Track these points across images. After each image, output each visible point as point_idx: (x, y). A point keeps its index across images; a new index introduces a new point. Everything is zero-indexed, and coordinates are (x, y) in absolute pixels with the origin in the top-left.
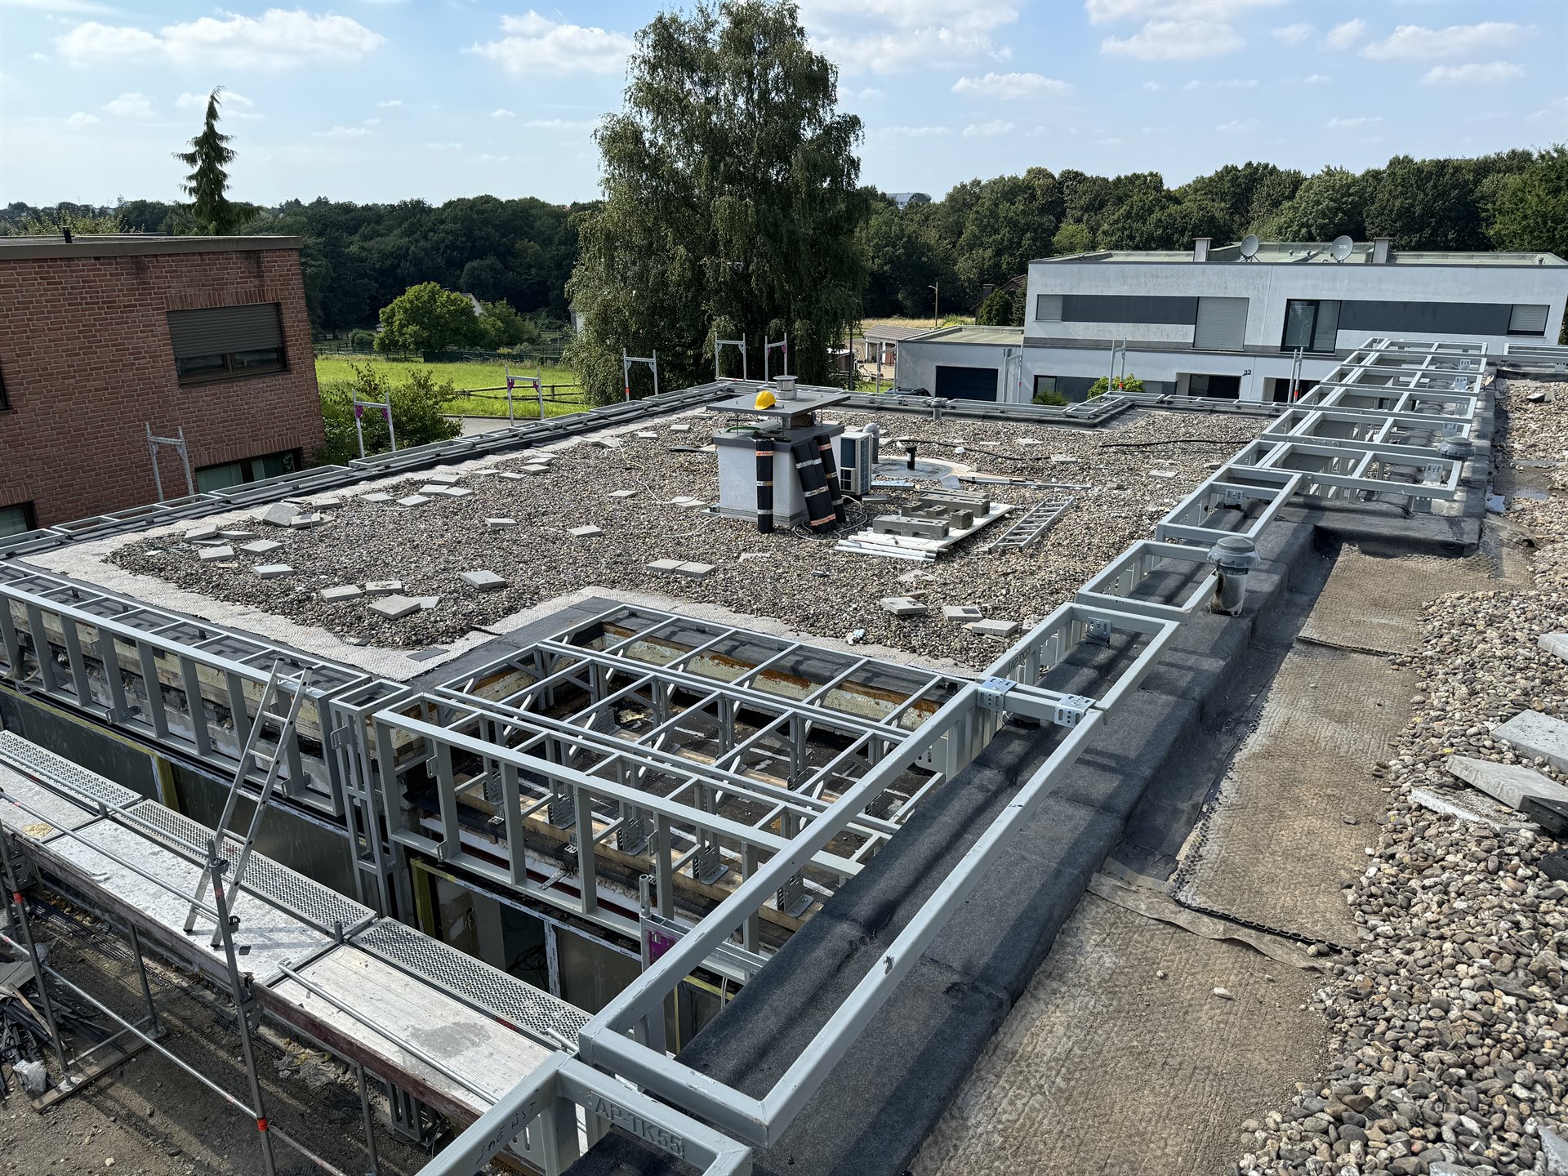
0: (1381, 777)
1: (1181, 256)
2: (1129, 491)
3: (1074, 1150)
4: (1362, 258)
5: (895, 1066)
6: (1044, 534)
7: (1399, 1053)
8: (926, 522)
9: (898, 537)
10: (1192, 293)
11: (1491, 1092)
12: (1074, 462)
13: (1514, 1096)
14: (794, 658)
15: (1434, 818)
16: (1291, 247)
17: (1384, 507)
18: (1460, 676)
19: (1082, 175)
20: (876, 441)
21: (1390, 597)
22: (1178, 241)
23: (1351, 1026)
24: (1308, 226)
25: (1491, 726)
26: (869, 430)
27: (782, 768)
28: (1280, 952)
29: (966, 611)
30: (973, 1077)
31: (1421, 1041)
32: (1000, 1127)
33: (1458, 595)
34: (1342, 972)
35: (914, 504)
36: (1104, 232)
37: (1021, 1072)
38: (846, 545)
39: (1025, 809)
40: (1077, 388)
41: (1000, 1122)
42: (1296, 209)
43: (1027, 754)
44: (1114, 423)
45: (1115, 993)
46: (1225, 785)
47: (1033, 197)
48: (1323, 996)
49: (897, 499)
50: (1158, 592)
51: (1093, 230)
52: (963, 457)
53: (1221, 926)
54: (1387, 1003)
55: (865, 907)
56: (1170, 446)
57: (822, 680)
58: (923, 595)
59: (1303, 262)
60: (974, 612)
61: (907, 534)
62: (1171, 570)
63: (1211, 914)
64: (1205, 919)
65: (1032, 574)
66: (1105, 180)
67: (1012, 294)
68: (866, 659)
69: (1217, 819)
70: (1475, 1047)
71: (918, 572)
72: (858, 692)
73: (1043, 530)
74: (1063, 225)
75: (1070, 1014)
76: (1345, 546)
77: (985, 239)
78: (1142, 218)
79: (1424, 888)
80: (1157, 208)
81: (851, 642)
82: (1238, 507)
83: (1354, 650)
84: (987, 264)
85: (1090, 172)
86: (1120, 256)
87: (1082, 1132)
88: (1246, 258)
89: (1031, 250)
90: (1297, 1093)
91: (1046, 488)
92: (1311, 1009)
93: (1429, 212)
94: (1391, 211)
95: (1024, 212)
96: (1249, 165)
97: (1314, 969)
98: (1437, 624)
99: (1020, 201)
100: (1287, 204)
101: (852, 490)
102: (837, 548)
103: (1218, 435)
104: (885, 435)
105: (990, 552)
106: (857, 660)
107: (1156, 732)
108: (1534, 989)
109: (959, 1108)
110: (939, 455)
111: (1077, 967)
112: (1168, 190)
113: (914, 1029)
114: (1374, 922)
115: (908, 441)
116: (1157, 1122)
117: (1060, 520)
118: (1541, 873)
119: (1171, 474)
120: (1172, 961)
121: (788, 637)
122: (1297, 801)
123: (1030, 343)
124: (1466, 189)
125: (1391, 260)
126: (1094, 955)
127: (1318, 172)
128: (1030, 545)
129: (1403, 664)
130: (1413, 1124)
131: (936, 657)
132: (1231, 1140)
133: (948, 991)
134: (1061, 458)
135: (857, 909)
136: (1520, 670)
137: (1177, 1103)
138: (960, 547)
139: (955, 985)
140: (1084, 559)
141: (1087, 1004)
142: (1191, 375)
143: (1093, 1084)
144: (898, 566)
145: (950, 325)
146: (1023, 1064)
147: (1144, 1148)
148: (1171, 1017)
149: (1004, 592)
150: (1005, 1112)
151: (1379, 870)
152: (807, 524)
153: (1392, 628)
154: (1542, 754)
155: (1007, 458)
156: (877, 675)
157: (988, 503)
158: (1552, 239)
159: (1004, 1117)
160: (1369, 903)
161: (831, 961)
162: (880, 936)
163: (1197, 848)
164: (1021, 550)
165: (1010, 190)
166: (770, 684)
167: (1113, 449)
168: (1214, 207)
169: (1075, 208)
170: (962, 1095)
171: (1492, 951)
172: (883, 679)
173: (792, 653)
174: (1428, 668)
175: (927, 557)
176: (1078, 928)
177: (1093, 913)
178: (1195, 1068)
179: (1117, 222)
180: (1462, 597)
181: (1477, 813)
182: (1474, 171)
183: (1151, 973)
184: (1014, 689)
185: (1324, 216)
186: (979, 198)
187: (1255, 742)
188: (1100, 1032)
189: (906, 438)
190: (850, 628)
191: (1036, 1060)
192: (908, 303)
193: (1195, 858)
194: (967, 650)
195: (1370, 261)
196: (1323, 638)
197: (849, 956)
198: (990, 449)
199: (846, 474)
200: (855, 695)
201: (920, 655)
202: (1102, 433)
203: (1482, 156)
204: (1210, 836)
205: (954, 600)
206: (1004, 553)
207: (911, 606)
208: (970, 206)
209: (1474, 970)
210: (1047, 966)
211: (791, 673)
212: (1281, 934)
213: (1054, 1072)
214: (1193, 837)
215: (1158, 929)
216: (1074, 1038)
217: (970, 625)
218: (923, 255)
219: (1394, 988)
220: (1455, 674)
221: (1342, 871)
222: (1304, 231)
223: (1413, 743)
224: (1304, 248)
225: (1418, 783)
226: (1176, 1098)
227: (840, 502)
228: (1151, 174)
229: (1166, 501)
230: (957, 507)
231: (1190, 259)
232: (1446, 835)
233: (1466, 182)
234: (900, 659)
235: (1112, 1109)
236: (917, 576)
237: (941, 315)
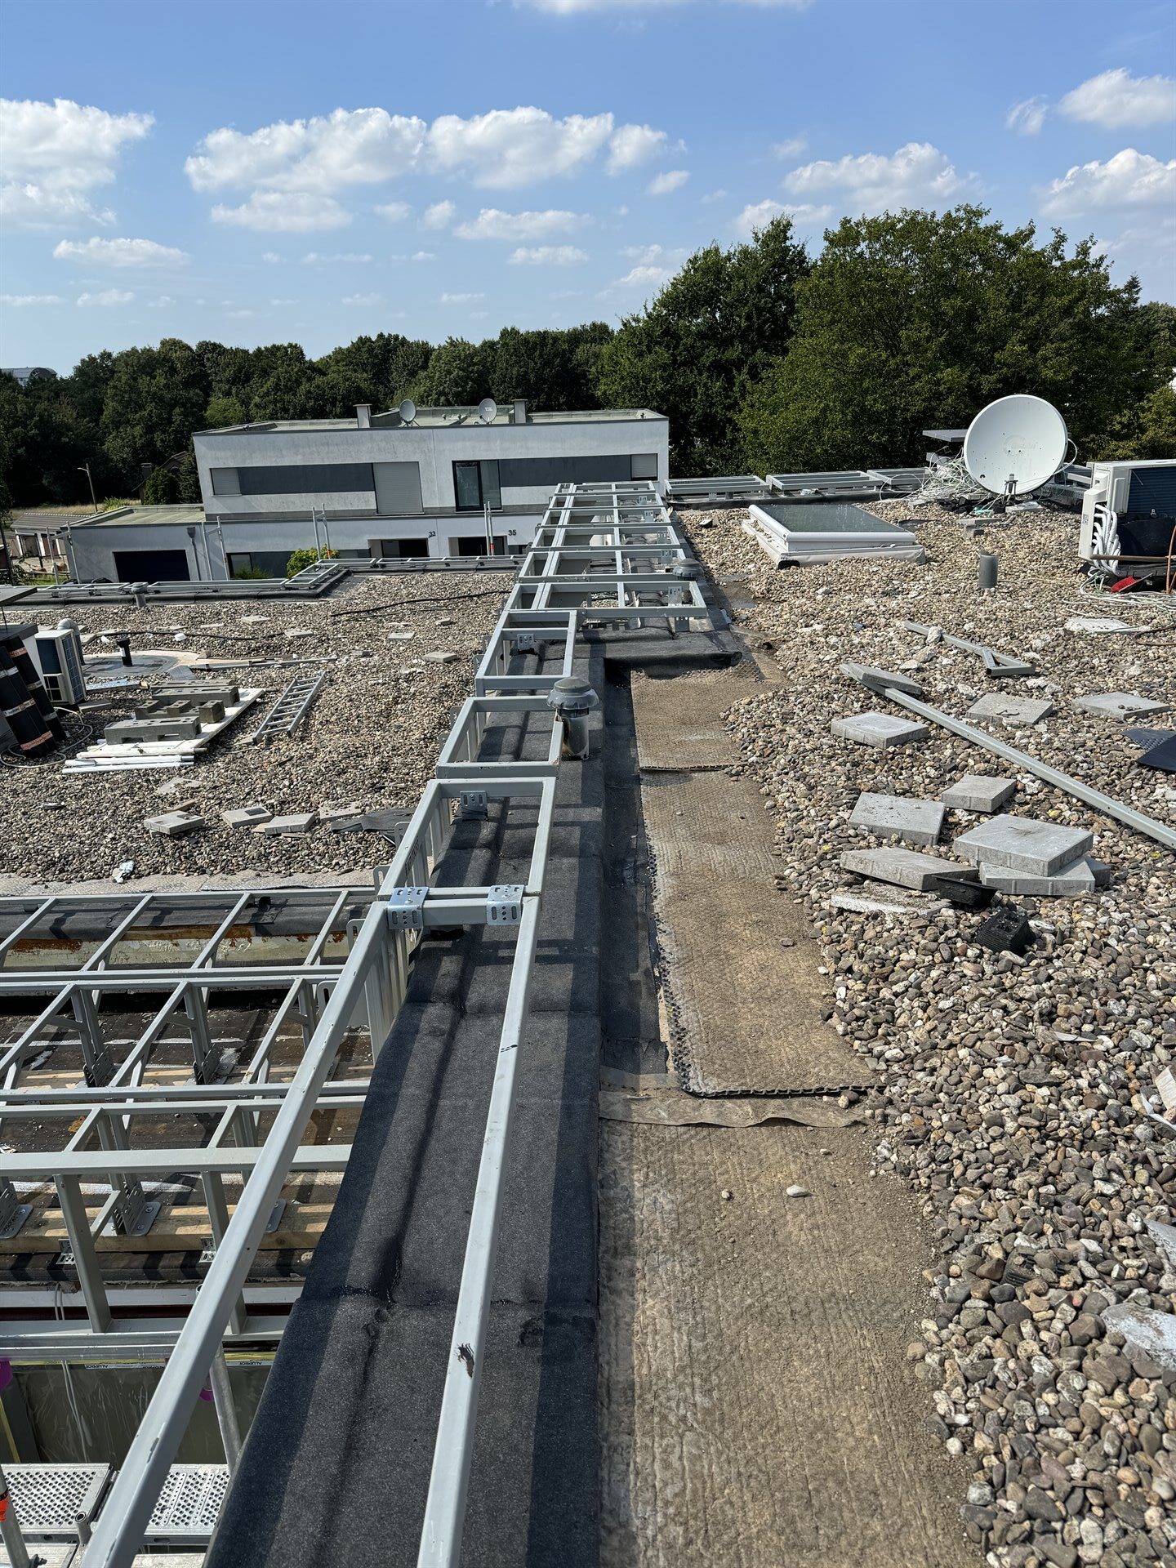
0: (785, 889)
1: (344, 424)
2: (376, 657)
3: (767, 1492)
4: (505, 420)
5: (510, 1497)
6: (308, 713)
7: (991, 1191)
8: (170, 722)
9: (141, 745)
10: (365, 459)
11: (1084, 1199)
12: (310, 635)
13: (1102, 1195)
14: (52, 917)
15: (862, 919)
16: (442, 412)
17: (653, 631)
18: (792, 774)
19: (220, 346)
20: (78, 638)
21: (693, 714)
22: (331, 412)
23: (929, 1177)
24: (446, 395)
25: (846, 815)
26: (65, 627)
27: (70, 1056)
28: (815, 1116)
29: (250, 813)
30: (605, 1451)
31: (1002, 1170)
32: (671, 1510)
33: (747, 701)
34: (885, 1117)
35: (148, 704)
36: (256, 405)
37: (652, 1409)
38: (75, 765)
39: (520, 1046)
40: (274, 564)
41: (667, 1504)
42: (431, 378)
43: (463, 971)
44: (336, 592)
45: (693, 1242)
46: (661, 939)
47: (173, 371)
48: (886, 1153)
49: (123, 702)
50: (504, 749)
51: (245, 403)
52: (186, 645)
53: (747, 1106)
54: (949, 1138)
55: (361, 1267)
56: (398, 608)
57: (102, 935)
58: (192, 805)
59: (457, 425)
60: (260, 811)
61: (150, 740)
62: (504, 724)
63: (731, 1096)
64: (728, 1104)
65: (311, 757)
66: (245, 352)
67: (175, 472)
68: (148, 896)
69: (674, 979)
70: (1043, 1154)
71: (180, 780)
72: (148, 938)
73: (305, 709)
74: (212, 399)
75: (662, 1295)
76: (633, 673)
77: (131, 416)
78: (291, 389)
79: (896, 995)
80: (304, 380)
81: (120, 880)
82: (531, 651)
83: (693, 770)
84: (139, 443)
85: (229, 343)
86: (283, 425)
87: (760, 1461)
88: (407, 423)
89: (184, 425)
90: (931, 1285)
91: (291, 665)
92: (882, 1172)
93: (540, 378)
94: (511, 378)
95: (167, 386)
96: (381, 336)
97: (856, 1123)
98: (744, 730)
99: (161, 375)
100: (422, 374)
101: (64, 699)
102: (65, 771)
103: (439, 593)
104: (85, 631)
105: (255, 742)
106: (139, 900)
107: (579, 902)
108: (1055, 1072)
109: (611, 1512)
110: (156, 645)
111: (638, 1226)
112: (310, 362)
113: (508, 1422)
114: (879, 1049)
115: (115, 635)
116: (828, 1398)
117: (319, 697)
118: (984, 949)
119: (409, 635)
120: (727, 1172)
121: (33, 893)
122: (732, 936)
123: (211, 519)
124: (566, 356)
125: (529, 421)
126: (648, 1201)
127: (443, 343)
128: (296, 728)
129: (738, 774)
130: (1060, 1273)
131: (232, 872)
132: (908, 1382)
133: (522, 1337)
134: (296, 632)
135: (352, 1272)
136: (830, 757)
137: (834, 1361)
138: (216, 746)
139: (527, 1325)
140: (357, 733)
141: (673, 1271)
142: (382, 541)
143: (737, 1382)
144: (151, 777)
145: (113, 510)
146: (649, 1396)
147: (834, 1443)
148: (763, 1246)
149: (287, 783)
150: (666, 1484)
151: (847, 988)
152: (17, 749)
153: (711, 742)
154: (896, 831)
155: (237, 639)
156: (166, 911)
157: (235, 690)
158: (645, 397)
159: (669, 1493)
160: (860, 1028)
161: (350, 1373)
162: (397, 1297)
163: (674, 1019)
164: (289, 734)
165: (144, 363)
166: (25, 958)
167: (344, 618)
168: (357, 377)
169: (221, 381)
170: (606, 1489)
171: (1004, 1046)
172: (176, 914)
173: (48, 910)
174: (761, 772)
175: (183, 761)
176: (614, 1172)
177: (620, 1145)
178: (823, 1303)
179: (267, 394)
180: (751, 702)
181: (899, 904)
182: (569, 342)
183: (715, 1198)
184: (429, 897)
185: (457, 385)
186: (113, 372)
187: (663, 884)
188: (706, 1304)
189: (112, 631)
190: (114, 863)
191: (662, 1383)
192: (57, 489)
193: (680, 1034)
194: (267, 855)
195: (513, 422)
196: (661, 765)
197: (371, 1351)
198: (215, 632)
199: (53, 682)
200: (145, 942)
201: (212, 874)
202: (328, 602)
203: (571, 328)
204: (678, 1003)
205: (231, 803)
206: (270, 741)
207: (184, 821)
208: (106, 381)
209: (1001, 1071)
210: (607, 1241)
211: (54, 937)
212: (805, 1093)
213: (688, 1390)
214: (663, 1009)
215: (692, 1137)
216: (685, 1328)
217: (261, 828)
218: (62, 435)
219: (945, 1118)
220: (787, 773)
221: (812, 1000)
222: (442, 399)
223: (791, 848)
224: (454, 412)
225: (824, 886)
226: (828, 1354)
227: (53, 716)
228: (290, 345)
229: (415, 661)
230: (201, 700)
231: (355, 426)
232: (885, 934)
233: (564, 351)
234: (188, 886)
235: (773, 1407)
236: (177, 785)
237: (100, 500)
